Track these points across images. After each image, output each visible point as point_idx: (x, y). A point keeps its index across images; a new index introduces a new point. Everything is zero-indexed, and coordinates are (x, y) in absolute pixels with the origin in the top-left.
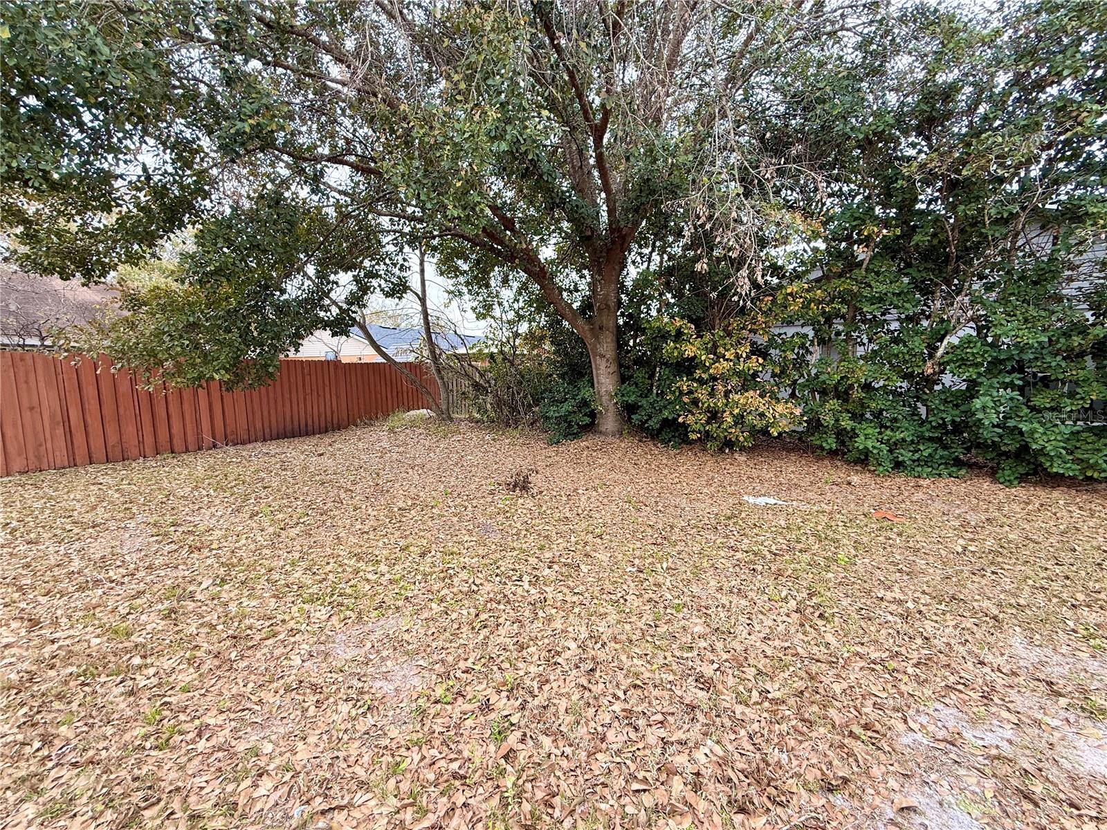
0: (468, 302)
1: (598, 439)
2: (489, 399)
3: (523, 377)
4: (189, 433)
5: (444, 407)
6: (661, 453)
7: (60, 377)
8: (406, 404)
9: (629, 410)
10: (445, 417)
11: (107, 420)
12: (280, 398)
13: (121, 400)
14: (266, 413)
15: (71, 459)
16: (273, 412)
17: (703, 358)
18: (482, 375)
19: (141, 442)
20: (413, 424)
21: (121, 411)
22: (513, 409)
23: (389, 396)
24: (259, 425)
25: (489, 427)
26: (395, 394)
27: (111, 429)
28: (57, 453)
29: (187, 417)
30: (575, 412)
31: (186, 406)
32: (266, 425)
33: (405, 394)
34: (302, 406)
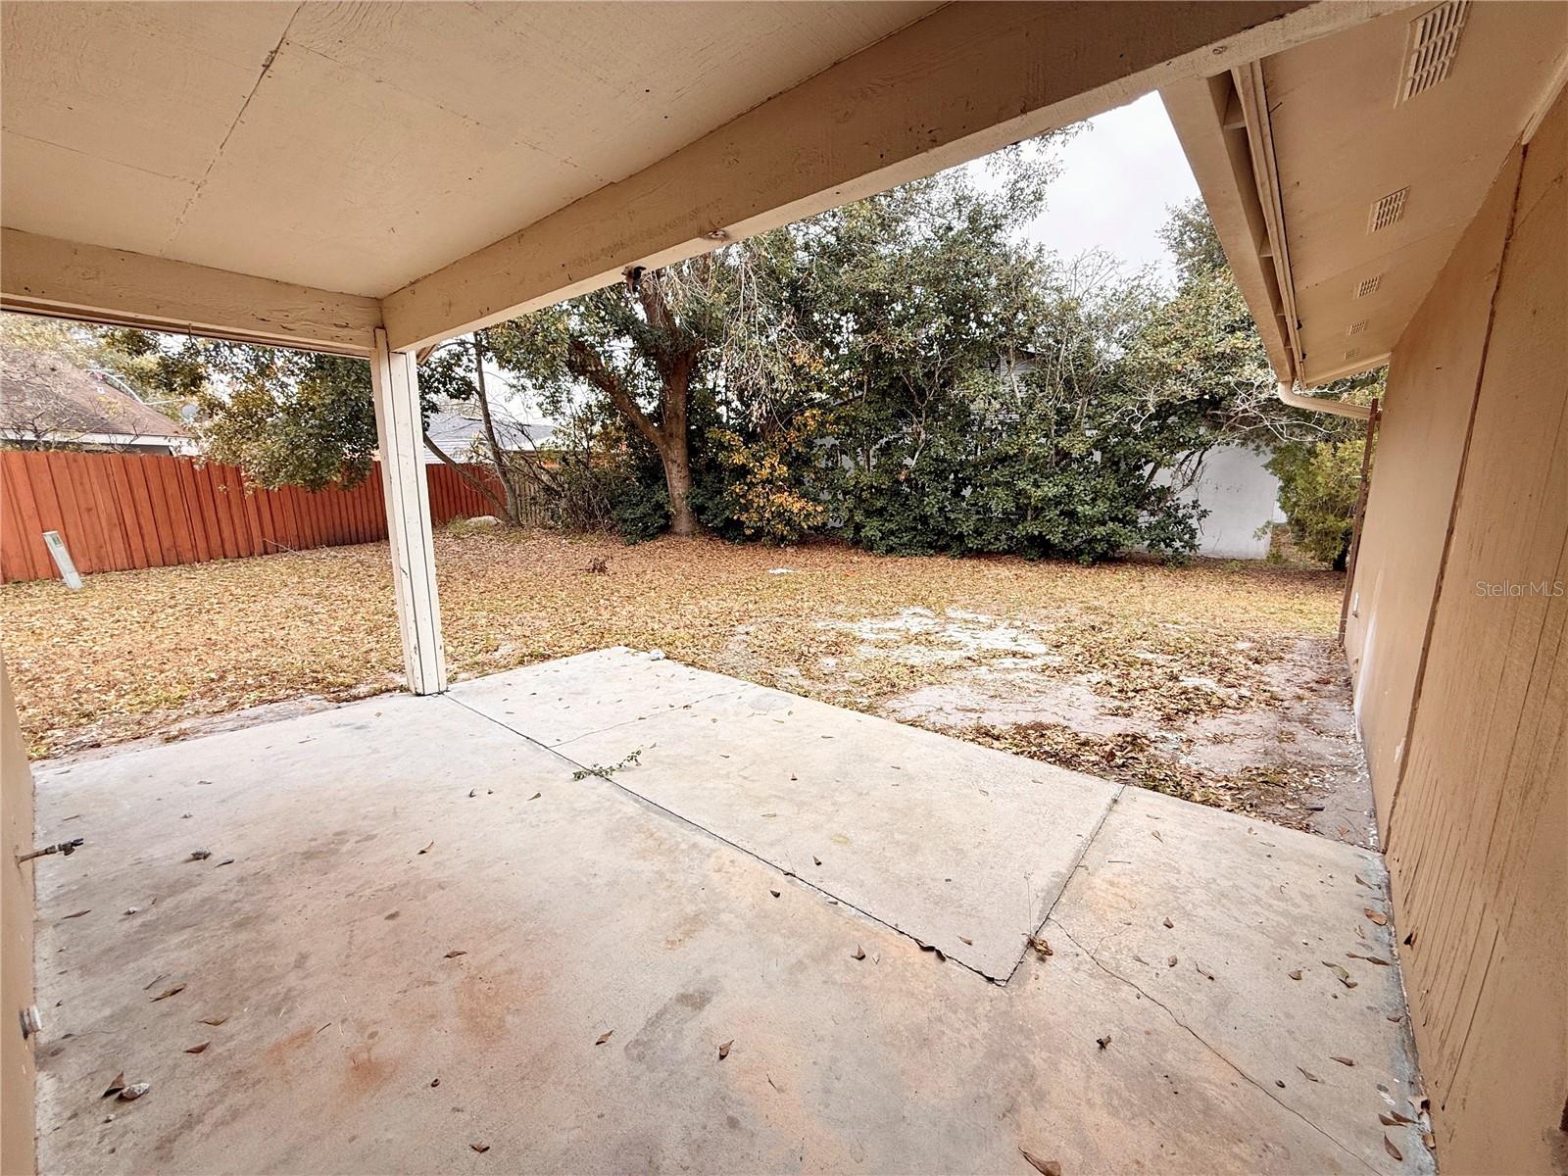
0: (534, 397)
1: (673, 539)
2: (563, 503)
3: (599, 481)
4: (240, 538)
5: (513, 513)
6: (726, 549)
7: (111, 479)
8: (465, 509)
9: (698, 510)
10: (513, 523)
11: (159, 523)
12: (327, 503)
13: (171, 502)
14: (314, 518)
15: (130, 561)
16: (321, 517)
17: (751, 465)
18: (554, 478)
19: (194, 547)
20: (480, 530)
21: (173, 514)
22: (591, 515)
23: (446, 502)
24: (308, 532)
25: (564, 533)
26: (452, 499)
27: (165, 532)
28: (117, 555)
29: (237, 521)
30: (649, 514)
31: (234, 510)
32: (316, 533)
33: (464, 500)
34: (351, 510)
